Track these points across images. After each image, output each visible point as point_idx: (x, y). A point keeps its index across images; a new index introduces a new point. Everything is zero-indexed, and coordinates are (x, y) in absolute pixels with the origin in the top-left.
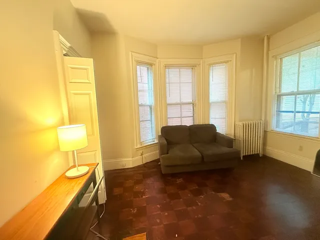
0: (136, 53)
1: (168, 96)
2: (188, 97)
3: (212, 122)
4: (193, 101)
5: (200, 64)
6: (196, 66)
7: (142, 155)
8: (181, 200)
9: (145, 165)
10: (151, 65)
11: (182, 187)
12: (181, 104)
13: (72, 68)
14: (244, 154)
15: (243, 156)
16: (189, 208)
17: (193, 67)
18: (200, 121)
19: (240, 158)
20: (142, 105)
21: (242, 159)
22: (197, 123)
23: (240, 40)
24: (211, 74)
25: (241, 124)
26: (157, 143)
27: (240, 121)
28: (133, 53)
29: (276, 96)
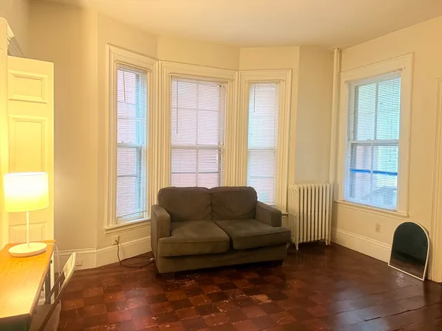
0: (116, 46)
1: (173, 132)
2: (210, 137)
3: (251, 183)
4: (219, 143)
5: (233, 80)
6: (227, 83)
7: (118, 243)
8: (193, 308)
9: (124, 264)
10: (145, 71)
11: (194, 292)
12: (197, 148)
13: (16, 76)
14: (301, 241)
15: (300, 244)
16: (205, 317)
17: (221, 83)
18: (230, 182)
19: (295, 247)
20: (122, 146)
21: (297, 248)
22: (225, 184)
23: (298, 47)
24: (252, 98)
25: (296, 188)
26: (149, 221)
27: (296, 183)
28: (112, 48)
29: (350, 145)
